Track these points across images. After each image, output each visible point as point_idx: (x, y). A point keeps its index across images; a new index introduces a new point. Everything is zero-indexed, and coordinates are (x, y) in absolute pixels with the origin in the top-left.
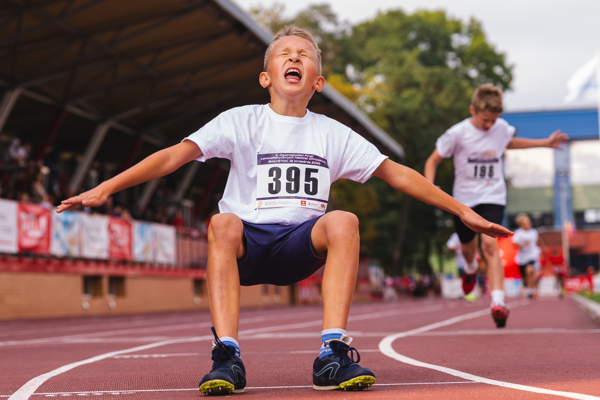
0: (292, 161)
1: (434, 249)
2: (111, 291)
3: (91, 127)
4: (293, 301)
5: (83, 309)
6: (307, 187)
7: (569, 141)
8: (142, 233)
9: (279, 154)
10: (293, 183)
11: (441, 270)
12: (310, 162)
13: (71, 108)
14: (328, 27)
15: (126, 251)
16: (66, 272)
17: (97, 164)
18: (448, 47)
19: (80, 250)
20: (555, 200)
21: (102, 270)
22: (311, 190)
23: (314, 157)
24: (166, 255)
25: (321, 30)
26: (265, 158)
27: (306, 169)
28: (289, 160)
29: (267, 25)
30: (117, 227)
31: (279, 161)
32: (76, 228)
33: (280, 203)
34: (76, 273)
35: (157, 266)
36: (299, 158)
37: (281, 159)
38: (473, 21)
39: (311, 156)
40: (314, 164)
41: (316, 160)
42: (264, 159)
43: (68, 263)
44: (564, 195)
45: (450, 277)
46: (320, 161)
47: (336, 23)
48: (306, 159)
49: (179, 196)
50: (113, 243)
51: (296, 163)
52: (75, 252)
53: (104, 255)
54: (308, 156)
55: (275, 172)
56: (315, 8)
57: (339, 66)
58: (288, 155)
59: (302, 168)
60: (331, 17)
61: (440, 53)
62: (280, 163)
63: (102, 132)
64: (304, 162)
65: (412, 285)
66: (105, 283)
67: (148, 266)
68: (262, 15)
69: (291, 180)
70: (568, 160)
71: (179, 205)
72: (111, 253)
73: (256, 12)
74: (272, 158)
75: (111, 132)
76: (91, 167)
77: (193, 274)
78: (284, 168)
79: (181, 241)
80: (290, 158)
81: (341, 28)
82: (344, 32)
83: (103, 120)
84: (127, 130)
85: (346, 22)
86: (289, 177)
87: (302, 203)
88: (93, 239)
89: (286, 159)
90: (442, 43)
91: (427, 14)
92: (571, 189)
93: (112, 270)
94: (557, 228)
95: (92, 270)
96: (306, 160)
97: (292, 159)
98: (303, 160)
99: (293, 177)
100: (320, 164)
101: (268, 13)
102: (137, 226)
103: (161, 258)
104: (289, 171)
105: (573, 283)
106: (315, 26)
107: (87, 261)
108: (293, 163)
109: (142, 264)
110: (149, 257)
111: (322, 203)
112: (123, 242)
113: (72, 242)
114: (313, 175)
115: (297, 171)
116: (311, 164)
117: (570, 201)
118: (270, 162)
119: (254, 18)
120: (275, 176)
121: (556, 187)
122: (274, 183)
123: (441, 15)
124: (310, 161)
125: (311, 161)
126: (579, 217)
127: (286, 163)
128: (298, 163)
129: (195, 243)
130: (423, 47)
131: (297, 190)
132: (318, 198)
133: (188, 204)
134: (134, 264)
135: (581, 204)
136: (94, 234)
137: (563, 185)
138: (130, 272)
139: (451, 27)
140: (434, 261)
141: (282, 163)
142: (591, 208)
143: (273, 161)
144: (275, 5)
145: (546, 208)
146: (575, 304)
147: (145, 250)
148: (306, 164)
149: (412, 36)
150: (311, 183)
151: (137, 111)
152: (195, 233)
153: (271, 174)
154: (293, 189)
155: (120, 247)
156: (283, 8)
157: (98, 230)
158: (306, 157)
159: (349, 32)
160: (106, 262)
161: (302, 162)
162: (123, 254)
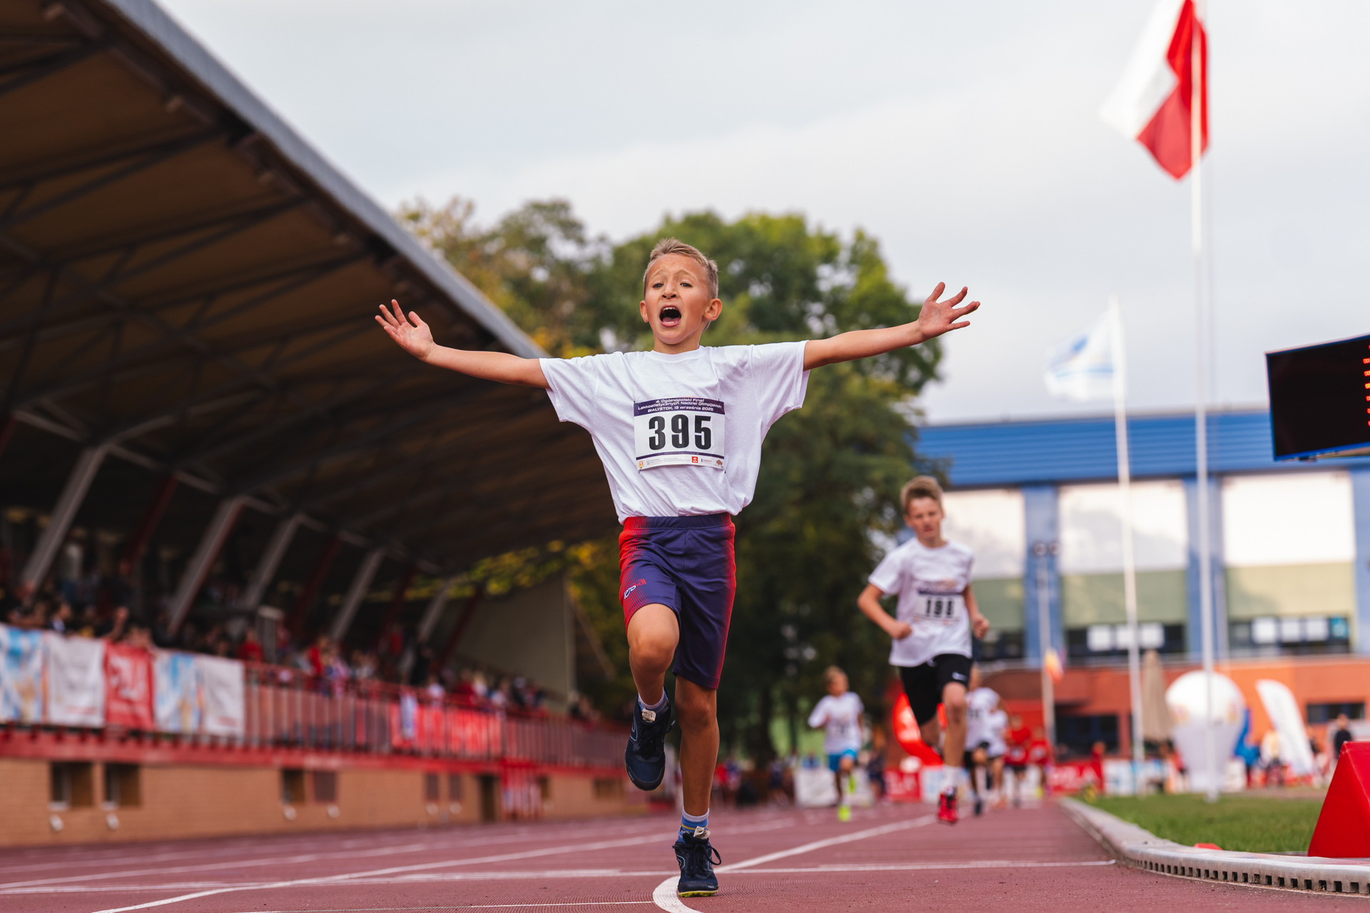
0: (677, 407)
1: (779, 708)
2: (108, 797)
3: (69, 455)
4: (489, 814)
5: (52, 830)
6: (698, 439)
7: (1056, 484)
8: (174, 673)
9: (660, 400)
10: (680, 435)
11: (794, 748)
12: (700, 409)
13: (24, 415)
14: (564, 249)
15: (142, 711)
16: (16, 756)
17: (80, 532)
18: (811, 293)
19: (44, 710)
20: (1028, 606)
21: (91, 751)
22: (703, 444)
23: (705, 402)
24: (226, 720)
25: (550, 253)
26: (644, 407)
27: (696, 416)
28: (674, 406)
29: (436, 245)
30: (123, 663)
31: (661, 409)
32: (36, 663)
33: (665, 460)
34: (35, 758)
35: (205, 741)
36: (686, 403)
37: (663, 406)
38: (860, 236)
39: (701, 401)
40: (705, 411)
41: (708, 405)
42: (642, 408)
43: (19, 735)
44: (1045, 596)
45: (812, 763)
46: (714, 405)
47: (581, 242)
48: (695, 404)
49: (252, 597)
50: (114, 693)
51: (682, 410)
52: (33, 714)
53: (96, 721)
54: (697, 401)
55: (656, 423)
56: (538, 207)
57: (585, 331)
58: (672, 401)
59: (691, 415)
60: (572, 229)
61: (793, 306)
62: (663, 411)
63: (91, 463)
64: (693, 408)
65: (734, 782)
66: (98, 775)
67: (186, 743)
68: (426, 223)
69: (679, 431)
70: (1054, 524)
71: (252, 617)
72: (107, 714)
73: (415, 217)
74: (652, 406)
75: (110, 465)
76: (68, 539)
77: (280, 759)
78: (668, 416)
79: (255, 689)
80: (674, 404)
81: (590, 251)
82: (596, 260)
83: (94, 442)
84: (143, 461)
85: (602, 239)
86: (675, 428)
87: (693, 460)
88: (72, 687)
89: (669, 406)
90: (798, 283)
91: (766, 222)
92: (1060, 582)
93: (111, 751)
94: (1030, 663)
95: (69, 751)
96: (695, 406)
97: (678, 405)
98: (691, 406)
99: (680, 427)
100: (712, 409)
101: (440, 220)
102: (163, 659)
103: (214, 726)
104: (675, 420)
105: (1065, 776)
106: (537, 245)
107: (59, 732)
108: (679, 409)
109: (175, 739)
110: (190, 724)
111: (718, 459)
112: (136, 692)
113: (26, 693)
114: (704, 424)
115: (685, 420)
116: (701, 410)
117: (1058, 608)
118: (649, 411)
119: (409, 227)
120: (657, 428)
121: (1029, 578)
122: (657, 436)
123: (796, 225)
124: (699, 406)
125: (701, 407)
126: (1076, 640)
127: (670, 410)
128: (685, 409)
129: (285, 694)
130: (758, 291)
131: (686, 443)
132: (713, 453)
133: (270, 613)
134: (158, 738)
135: (1079, 614)
136: (74, 676)
137: (1043, 575)
138: (150, 755)
139: (817, 250)
140: (779, 732)
141: (666, 410)
142: (1101, 624)
143: (654, 410)
144: (455, 202)
145: (1010, 623)
146: (1066, 814)
147: (181, 709)
148: (695, 410)
149: (736, 267)
150: (702, 434)
151: (164, 421)
152: (285, 675)
153: (652, 426)
154: (681, 442)
155: (129, 702)
156: (470, 208)
157: (83, 668)
158: (695, 402)
159: (607, 259)
160: (99, 734)
161: (690, 408)
162: (136, 717)
